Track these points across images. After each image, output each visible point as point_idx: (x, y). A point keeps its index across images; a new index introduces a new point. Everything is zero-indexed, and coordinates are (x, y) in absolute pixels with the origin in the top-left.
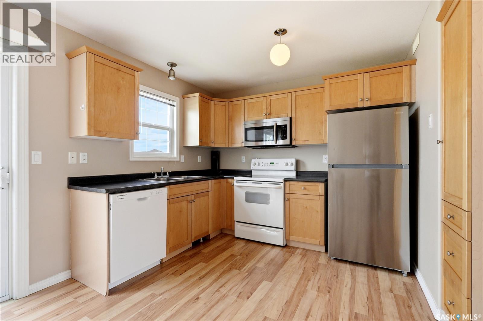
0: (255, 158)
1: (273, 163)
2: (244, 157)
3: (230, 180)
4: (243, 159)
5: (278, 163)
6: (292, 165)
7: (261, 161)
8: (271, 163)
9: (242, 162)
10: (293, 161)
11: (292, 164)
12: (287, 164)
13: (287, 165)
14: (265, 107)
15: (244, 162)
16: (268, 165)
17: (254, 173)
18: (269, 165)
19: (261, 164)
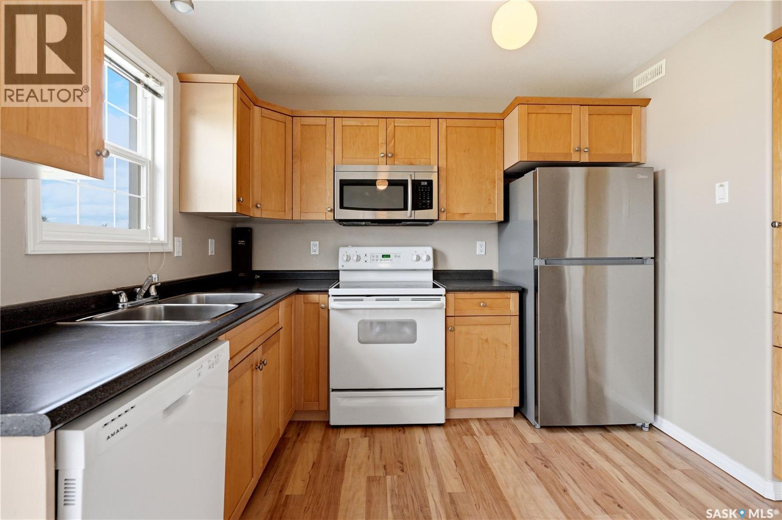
0: (347, 246)
1: (389, 256)
2: (317, 243)
3: (315, 297)
4: (315, 247)
5: (399, 257)
6: (429, 260)
7: (361, 251)
8: (383, 256)
9: (312, 253)
10: (429, 251)
11: (428, 258)
12: (418, 258)
13: (419, 260)
14: (382, 140)
15: (317, 253)
16: (377, 260)
17: (343, 277)
18: (381, 260)
19: (363, 258)
